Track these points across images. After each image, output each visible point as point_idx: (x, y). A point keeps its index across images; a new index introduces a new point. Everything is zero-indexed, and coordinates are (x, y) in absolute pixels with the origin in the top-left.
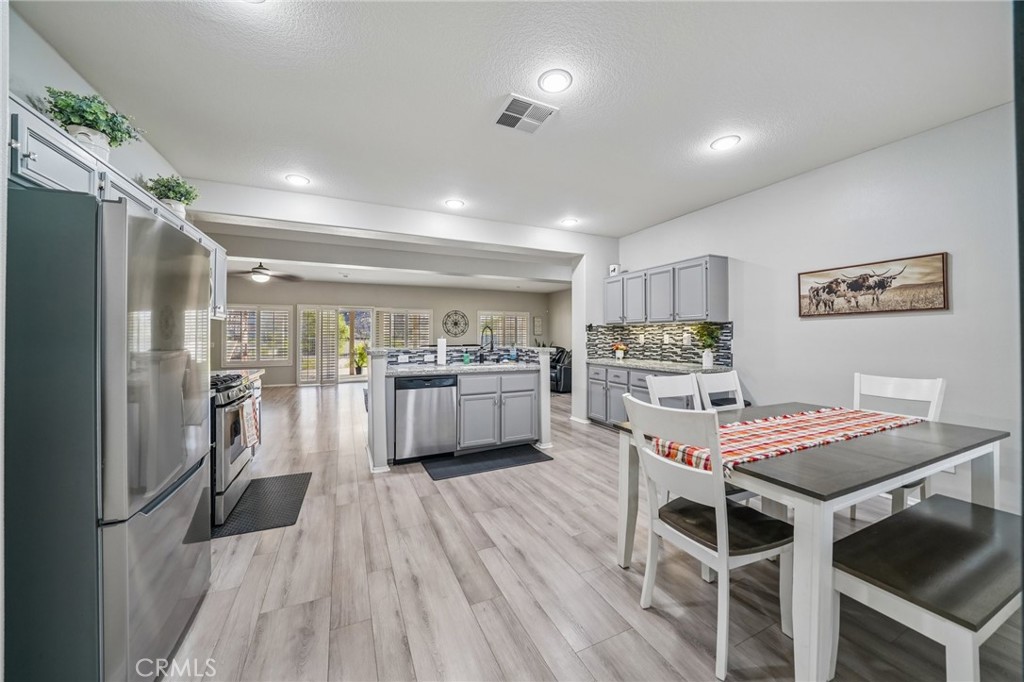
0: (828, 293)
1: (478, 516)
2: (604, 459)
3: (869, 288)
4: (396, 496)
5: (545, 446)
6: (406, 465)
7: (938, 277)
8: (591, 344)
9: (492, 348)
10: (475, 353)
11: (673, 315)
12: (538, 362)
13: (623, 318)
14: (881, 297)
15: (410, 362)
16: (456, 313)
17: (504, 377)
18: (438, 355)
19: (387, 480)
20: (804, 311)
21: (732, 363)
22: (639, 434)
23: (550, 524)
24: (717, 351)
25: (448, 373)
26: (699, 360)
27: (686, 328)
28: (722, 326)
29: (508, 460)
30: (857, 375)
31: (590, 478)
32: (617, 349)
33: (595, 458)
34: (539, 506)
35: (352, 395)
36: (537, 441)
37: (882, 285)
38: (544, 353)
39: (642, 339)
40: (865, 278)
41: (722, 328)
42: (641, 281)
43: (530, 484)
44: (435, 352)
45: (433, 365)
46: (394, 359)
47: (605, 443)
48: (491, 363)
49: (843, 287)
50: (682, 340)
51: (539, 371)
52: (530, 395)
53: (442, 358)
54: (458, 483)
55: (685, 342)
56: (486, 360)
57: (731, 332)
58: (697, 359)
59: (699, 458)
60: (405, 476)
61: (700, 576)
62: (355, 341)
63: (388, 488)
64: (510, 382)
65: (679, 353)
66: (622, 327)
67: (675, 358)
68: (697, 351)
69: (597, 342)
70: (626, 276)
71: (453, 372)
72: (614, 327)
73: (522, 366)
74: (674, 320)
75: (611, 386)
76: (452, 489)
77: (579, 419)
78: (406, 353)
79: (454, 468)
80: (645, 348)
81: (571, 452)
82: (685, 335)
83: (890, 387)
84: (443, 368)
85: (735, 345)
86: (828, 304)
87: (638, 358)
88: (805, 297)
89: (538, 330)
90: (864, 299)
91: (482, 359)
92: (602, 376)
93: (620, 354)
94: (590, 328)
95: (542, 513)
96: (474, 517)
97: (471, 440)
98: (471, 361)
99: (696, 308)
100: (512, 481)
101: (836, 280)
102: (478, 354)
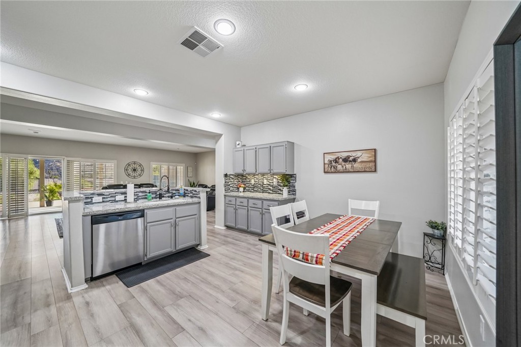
0: (335, 163)
1: (167, 309)
2: (238, 250)
3: (350, 161)
4: (95, 309)
5: (204, 248)
6: (102, 280)
7: (373, 159)
8: (226, 185)
9: (168, 189)
10: (155, 193)
11: (270, 170)
12: (199, 198)
13: (244, 170)
14: (354, 165)
15: (103, 202)
16: (135, 163)
17: (178, 208)
18: (128, 195)
19: (86, 295)
20: (326, 170)
21: (295, 194)
22: (279, 246)
23: (217, 302)
24: (289, 188)
25: (137, 209)
26: (281, 192)
27: (275, 177)
28: (292, 176)
29: (181, 261)
30: (349, 200)
31: (234, 264)
32: (240, 187)
33: (234, 250)
34: (208, 290)
35: (42, 225)
36: (198, 245)
37: (355, 160)
38: (203, 192)
39: (253, 182)
40: (349, 157)
41: (291, 177)
42: (253, 151)
43: (199, 276)
44: (125, 193)
45: (123, 203)
46: (89, 200)
47: (236, 240)
48: (167, 199)
49: (341, 160)
50: (273, 182)
51: (199, 203)
52: (194, 218)
53: (131, 197)
54: (148, 285)
55: (274, 184)
56: (163, 197)
57: (295, 179)
58: (280, 192)
59: (312, 257)
60: (103, 289)
61: (303, 313)
62: (45, 180)
63: (88, 304)
64: (181, 211)
65: (272, 189)
66: (243, 175)
67: (269, 191)
68: (280, 188)
69: (230, 183)
70: (245, 148)
71: (141, 208)
72: (238, 175)
73: (188, 200)
74: (270, 172)
75: (238, 208)
76: (144, 291)
77: (220, 227)
78: (99, 195)
79: (143, 275)
80: (254, 186)
81: (219, 248)
82: (275, 180)
83: (363, 205)
84: (132, 206)
85: (298, 185)
86: (335, 168)
87: (251, 192)
88: (326, 164)
89: (190, 174)
90: (348, 166)
91: (161, 197)
92: (233, 203)
93: (241, 189)
94: (226, 175)
95: (211, 295)
96: (165, 311)
97: (155, 252)
98: (153, 198)
99: (281, 167)
100: (188, 277)
101: (338, 157)
102: (158, 193)
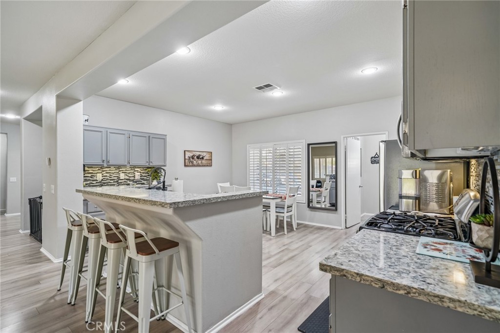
0: (192, 159)
3: (200, 159)
7: (210, 158)
11: (148, 162)
13: (106, 161)
14: (203, 162)
20: (186, 164)
27: (136, 169)
37: (203, 158)
40: (200, 155)
49: (195, 157)
70: (109, 131)
74: (149, 165)
82: (136, 173)
86: (192, 162)
88: (186, 159)
90: (200, 162)
101: (194, 155)
